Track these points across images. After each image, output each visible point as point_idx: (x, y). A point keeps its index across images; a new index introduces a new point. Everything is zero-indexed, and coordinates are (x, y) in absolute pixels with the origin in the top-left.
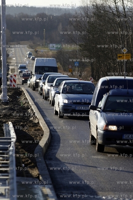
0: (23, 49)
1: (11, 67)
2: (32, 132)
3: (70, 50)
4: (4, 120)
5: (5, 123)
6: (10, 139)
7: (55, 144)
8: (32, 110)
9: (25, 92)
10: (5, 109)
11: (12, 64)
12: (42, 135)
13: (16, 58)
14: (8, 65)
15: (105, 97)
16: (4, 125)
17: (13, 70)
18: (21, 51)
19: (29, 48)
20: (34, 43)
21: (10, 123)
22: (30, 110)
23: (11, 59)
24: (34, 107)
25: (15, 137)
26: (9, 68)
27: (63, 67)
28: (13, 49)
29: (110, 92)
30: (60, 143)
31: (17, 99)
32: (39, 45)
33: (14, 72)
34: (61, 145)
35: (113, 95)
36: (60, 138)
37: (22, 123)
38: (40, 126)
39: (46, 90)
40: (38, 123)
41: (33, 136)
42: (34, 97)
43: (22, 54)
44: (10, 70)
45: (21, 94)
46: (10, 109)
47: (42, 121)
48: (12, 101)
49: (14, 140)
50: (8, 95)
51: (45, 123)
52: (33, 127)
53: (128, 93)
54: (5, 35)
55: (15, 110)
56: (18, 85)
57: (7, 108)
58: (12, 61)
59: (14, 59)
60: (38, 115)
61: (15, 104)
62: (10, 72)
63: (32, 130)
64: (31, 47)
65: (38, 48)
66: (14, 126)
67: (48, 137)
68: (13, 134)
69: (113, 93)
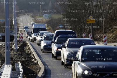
0: (27, 18)
1: (20, 29)
2: (33, 68)
3: (57, 18)
4: (16, 61)
5: (16, 63)
6: (19, 72)
7: (48, 75)
8: (33, 55)
9: (29, 44)
10: (16, 55)
11: (20, 27)
12: (40, 70)
13: (23, 24)
14: (18, 28)
15: (57, 38)
16: (16, 64)
17: (21, 31)
18: (26, 19)
19: (31, 17)
20: (34, 14)
21: (19, 63)
22: (32, 55)
23: (20, 24)
24: (34, 53)
25: (22, 71)
26: (18, 30)
27: (52, 28)
28: (21, 18)
29: (59, 36)
30: (51, 75)
31: (24, 48)
32: (37, 15)
33: (22, 32)
34: (52, 76)
35: (60, 37)
36: (51, 72)
37: (27, 63)
38: (38, 65)
39: (39, 40)
40: (37, 62)
41: (34, 71)
42: (35, 47)
43: (27, 21)
44: (19, 31)
45: (26, 46)
46: (20, 54)
47: (39, 61)
48: (20, 50)
49: (21, 73)
50: (18, 46)
51: (41, 62)
52: (34, 65)
53: (66, 36)
54: (15, 8)
55: (23, 55)
56: (24, 40)
57: (17, 54)
58: (20, 26)
59: (22, 24)
60: (37, 58)
61: (23, 52)
62: (19, 33)
63: (33, 67)
64: (32, 17)
65: (36, 17)
66: (22, 65)
67: (43, 71)
68: (21, 69)
69: (60, 36)
